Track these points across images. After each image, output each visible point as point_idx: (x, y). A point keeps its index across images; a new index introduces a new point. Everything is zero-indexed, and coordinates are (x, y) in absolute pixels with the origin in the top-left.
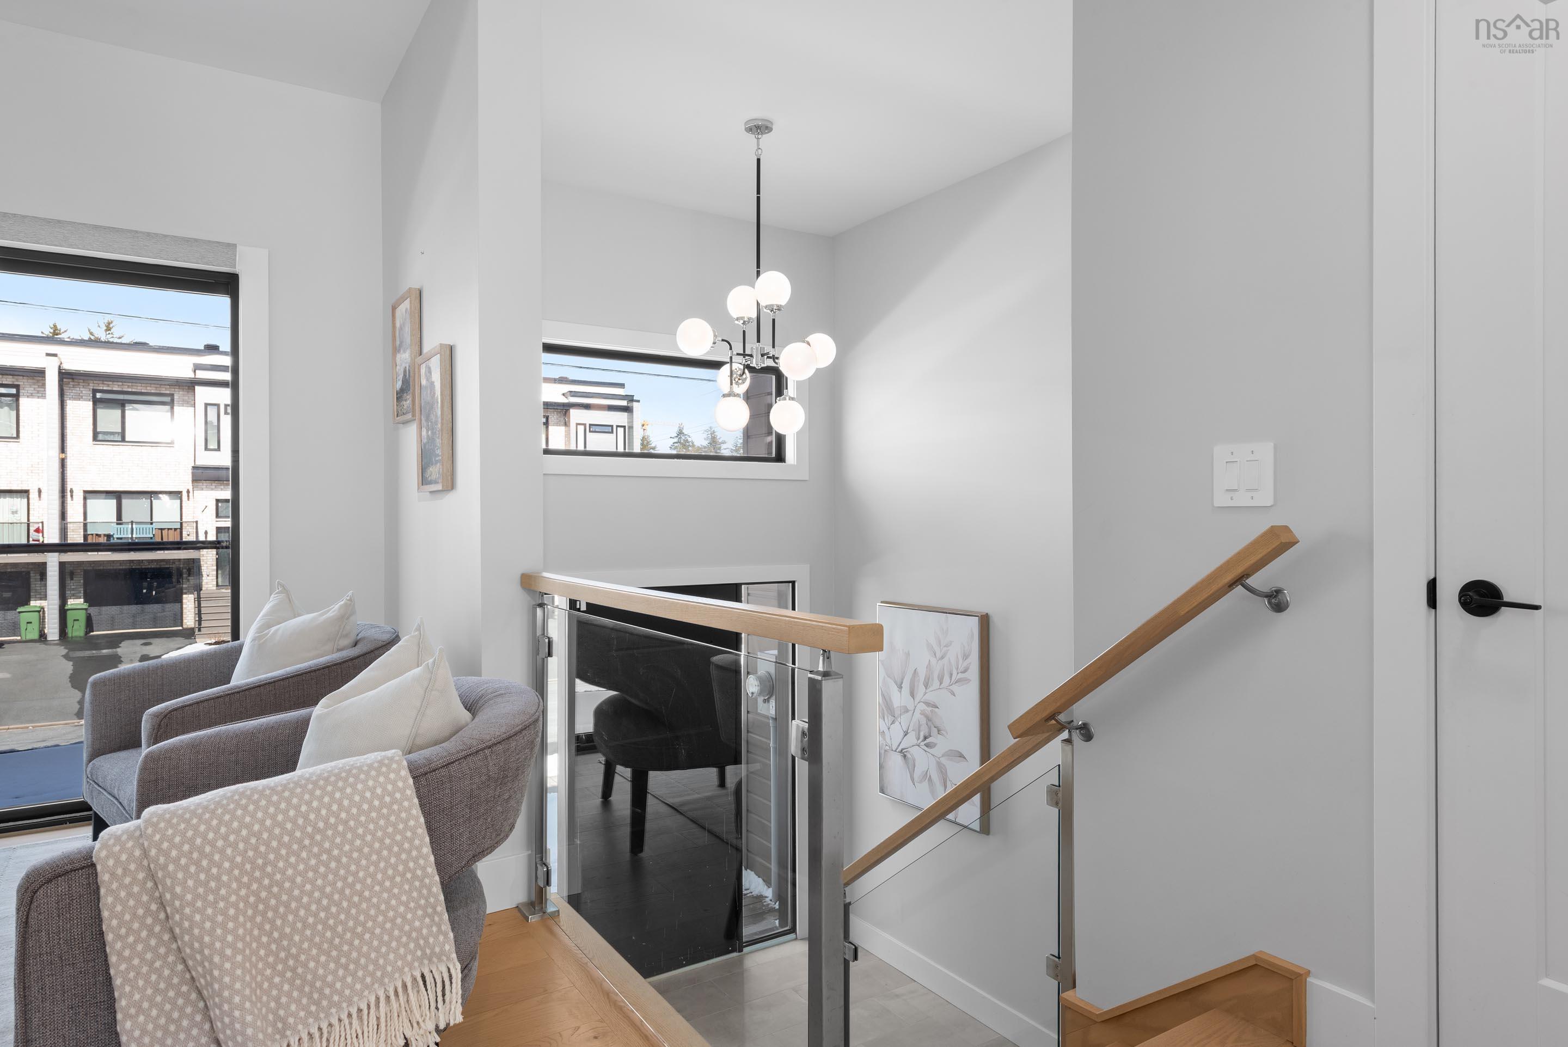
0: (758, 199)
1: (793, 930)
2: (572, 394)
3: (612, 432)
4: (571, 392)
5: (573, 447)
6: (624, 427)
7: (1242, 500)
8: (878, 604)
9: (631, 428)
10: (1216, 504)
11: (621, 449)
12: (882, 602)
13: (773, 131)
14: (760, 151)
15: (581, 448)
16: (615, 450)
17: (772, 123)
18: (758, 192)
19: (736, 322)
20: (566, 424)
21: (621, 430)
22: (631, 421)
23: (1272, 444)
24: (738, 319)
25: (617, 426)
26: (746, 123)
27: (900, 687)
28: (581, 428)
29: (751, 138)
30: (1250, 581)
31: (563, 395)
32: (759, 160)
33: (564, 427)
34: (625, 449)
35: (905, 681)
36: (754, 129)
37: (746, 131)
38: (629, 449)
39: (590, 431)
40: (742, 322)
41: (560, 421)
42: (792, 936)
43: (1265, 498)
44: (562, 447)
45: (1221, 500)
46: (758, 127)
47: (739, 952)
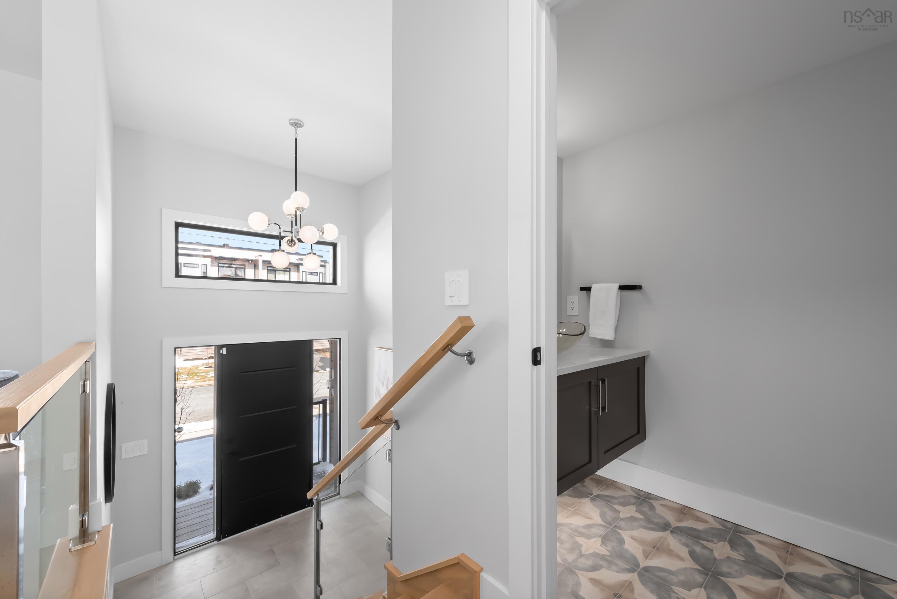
0: (296, 158)
1: (339, 494)
2: (301, 259)
3: (318, 275)
4: (300, 258)
5: (301, 280)
6: (323, 273)
7: (456, 302)
8: (375, 348)
9: (325, 273)
10: (445, 305)
11: (321, 281)
12: (377, 347)
13: (303, 127)
14: (297, 135)
15: (304, 280)
16: (319, 282)
17: (303, 123)
18: (296, 154)
19: (288, 216)
20: (298, 271)
21: (321, 275)
22: (325, 270)
23: (468, 271)
24: (288, 215)
25: (320, 273)
26: (290, 120)
27: (383, 385)
28: (304, 273)
29: (292, 128)
30: (455, 348)
31: (297, 260)
32: (296, 139)
33: (297, 273)
34: (323, 281)
35: (384, 383)
36: (294, 124)
37: (290, 125)
38: (325, 281)
39: (308, 275)
40: (291, 216)
41: (295, 270)
42: (338, 496)
43: (464, 301)
44: (296, 280)
45: (448, 302)
46: (296, 124)
47: (311, 507)
